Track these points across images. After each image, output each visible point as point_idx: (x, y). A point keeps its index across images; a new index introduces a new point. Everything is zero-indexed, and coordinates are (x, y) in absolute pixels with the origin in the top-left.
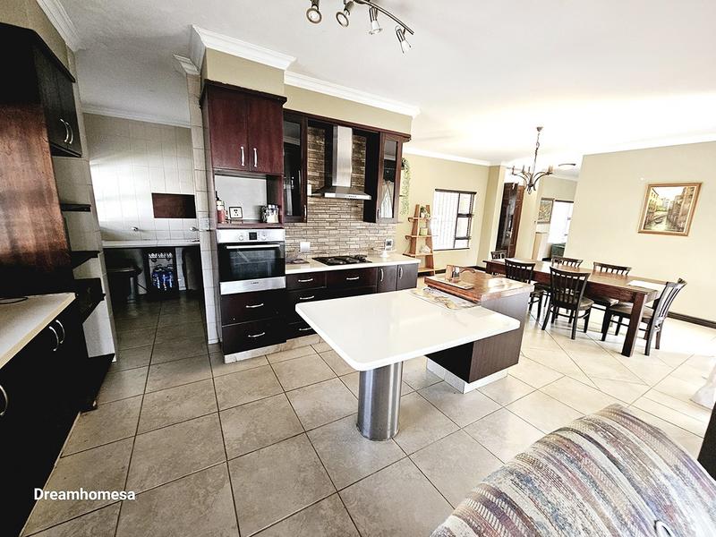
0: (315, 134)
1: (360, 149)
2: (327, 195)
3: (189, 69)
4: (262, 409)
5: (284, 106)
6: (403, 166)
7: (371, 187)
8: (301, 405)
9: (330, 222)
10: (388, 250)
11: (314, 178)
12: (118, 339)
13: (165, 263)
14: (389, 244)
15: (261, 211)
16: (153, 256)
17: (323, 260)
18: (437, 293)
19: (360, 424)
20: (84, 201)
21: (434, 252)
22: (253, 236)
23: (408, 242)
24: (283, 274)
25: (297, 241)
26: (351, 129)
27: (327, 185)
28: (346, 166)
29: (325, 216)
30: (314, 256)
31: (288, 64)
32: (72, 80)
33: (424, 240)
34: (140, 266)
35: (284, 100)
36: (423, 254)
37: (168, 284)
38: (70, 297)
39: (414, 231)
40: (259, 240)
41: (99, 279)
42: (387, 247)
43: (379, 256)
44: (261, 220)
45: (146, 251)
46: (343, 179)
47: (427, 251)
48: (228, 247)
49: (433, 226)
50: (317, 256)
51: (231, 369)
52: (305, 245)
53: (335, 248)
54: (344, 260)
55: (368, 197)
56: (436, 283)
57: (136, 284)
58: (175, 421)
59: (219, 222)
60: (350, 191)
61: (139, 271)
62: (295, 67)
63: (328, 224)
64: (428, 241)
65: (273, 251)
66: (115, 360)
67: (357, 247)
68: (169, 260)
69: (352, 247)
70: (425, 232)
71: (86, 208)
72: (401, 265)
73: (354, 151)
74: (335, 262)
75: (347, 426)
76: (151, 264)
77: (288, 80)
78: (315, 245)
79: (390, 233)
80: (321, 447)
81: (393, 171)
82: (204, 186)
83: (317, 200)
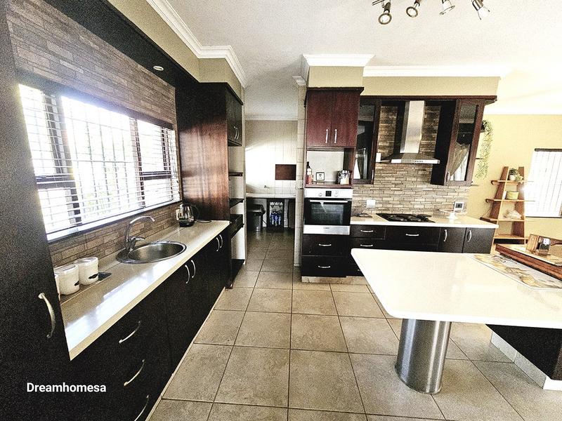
0: (388, 111)
1: (433, 118)
2: (394, 161)
3: (300, 82)
4: (319, 322)
5: (362, 94)
6: (483, 128)
7: (441, 152)
8: (349, 330)
9: (396, 184)
10: (456, 212)
11: (383, 148)
12: (248, 251)
13: (278, 209)
14: (459, 206)
15: (338, 175)
16: (272, 204)
17: (385, 216)
18: (510, 263)
19: (398, 367)
20: (239, 170)
21: (526, 219)
22: (329, 193)
23: (489, 206)
24: (349, 224)
25: (364, 199)
26: (423, 102)
27: (395, 152)
28: (416, 134)
29: (391, 179)
30: (378, 212)
31: (367, 61)
32: (242, 104)
33: (513, 205)
34: (265, 209)
35: (362, 89)
36: (508, 219)
37: (278, 223)
38: (226, 223)
39: (498, 194)
40: (332, 197)
41: (242, 215)
42: (456, 209)
43: (444, 217)
44: (337, 182)
45: (269, 200)
46: (411, 146)
47: (516, 216)
48: (311, 201)
49: (526, 190)
50: (380, 212)
51: (305, 287)
52: (371, 203)
53: (399, 206)
54: (406, 218)
55: (436, 162)
56: (513, 253)
57: (262, 220)
58: (267, 310)
59: (307, 183)
60: (418, 156)
61: (264, 212)
62: (375, 62)
63: (394, 186)
64: (519, 206)
65: (342, 206)
66: (244, 263)
67: (422, 207)
68: (280, 206)
69: (415, 207)
70: (514, 196)
71: (240, 174)
72: (470, 229)
73: (425, 121)
74: (396, 219)
75: (386, 364)
76: (271, 209)
77: (366, 73)
78: (380, 203)
79: (461, 195)
80: (359, 371)
81: (470, 134)
82: (301, 159)
83: (386, 165)
